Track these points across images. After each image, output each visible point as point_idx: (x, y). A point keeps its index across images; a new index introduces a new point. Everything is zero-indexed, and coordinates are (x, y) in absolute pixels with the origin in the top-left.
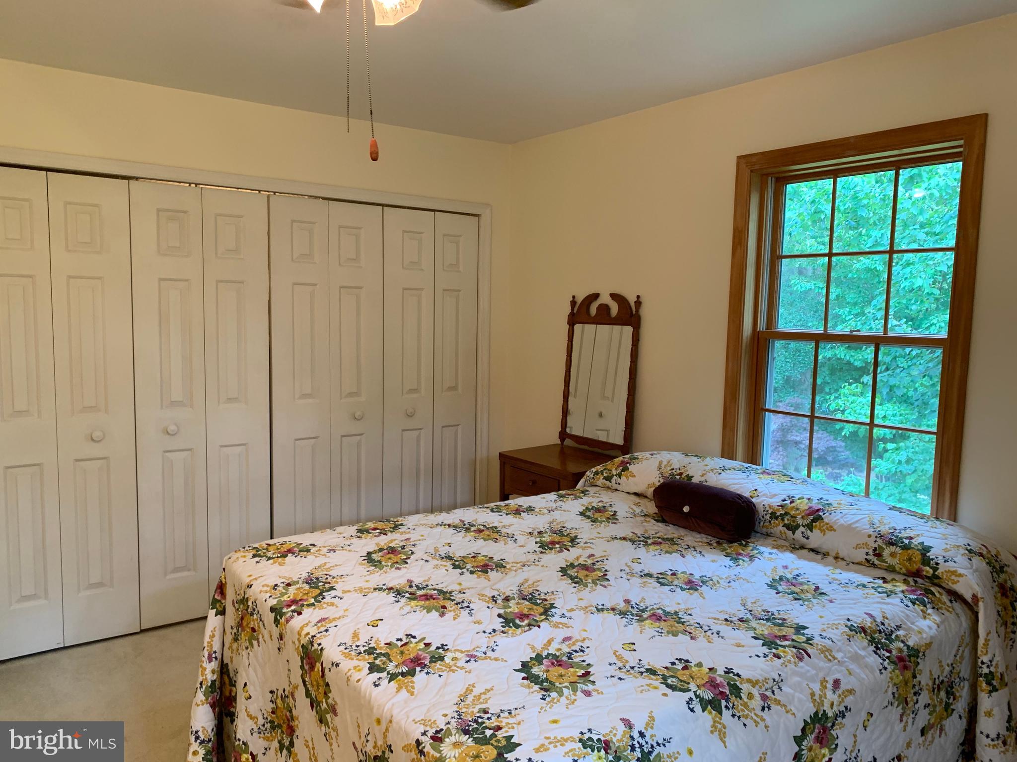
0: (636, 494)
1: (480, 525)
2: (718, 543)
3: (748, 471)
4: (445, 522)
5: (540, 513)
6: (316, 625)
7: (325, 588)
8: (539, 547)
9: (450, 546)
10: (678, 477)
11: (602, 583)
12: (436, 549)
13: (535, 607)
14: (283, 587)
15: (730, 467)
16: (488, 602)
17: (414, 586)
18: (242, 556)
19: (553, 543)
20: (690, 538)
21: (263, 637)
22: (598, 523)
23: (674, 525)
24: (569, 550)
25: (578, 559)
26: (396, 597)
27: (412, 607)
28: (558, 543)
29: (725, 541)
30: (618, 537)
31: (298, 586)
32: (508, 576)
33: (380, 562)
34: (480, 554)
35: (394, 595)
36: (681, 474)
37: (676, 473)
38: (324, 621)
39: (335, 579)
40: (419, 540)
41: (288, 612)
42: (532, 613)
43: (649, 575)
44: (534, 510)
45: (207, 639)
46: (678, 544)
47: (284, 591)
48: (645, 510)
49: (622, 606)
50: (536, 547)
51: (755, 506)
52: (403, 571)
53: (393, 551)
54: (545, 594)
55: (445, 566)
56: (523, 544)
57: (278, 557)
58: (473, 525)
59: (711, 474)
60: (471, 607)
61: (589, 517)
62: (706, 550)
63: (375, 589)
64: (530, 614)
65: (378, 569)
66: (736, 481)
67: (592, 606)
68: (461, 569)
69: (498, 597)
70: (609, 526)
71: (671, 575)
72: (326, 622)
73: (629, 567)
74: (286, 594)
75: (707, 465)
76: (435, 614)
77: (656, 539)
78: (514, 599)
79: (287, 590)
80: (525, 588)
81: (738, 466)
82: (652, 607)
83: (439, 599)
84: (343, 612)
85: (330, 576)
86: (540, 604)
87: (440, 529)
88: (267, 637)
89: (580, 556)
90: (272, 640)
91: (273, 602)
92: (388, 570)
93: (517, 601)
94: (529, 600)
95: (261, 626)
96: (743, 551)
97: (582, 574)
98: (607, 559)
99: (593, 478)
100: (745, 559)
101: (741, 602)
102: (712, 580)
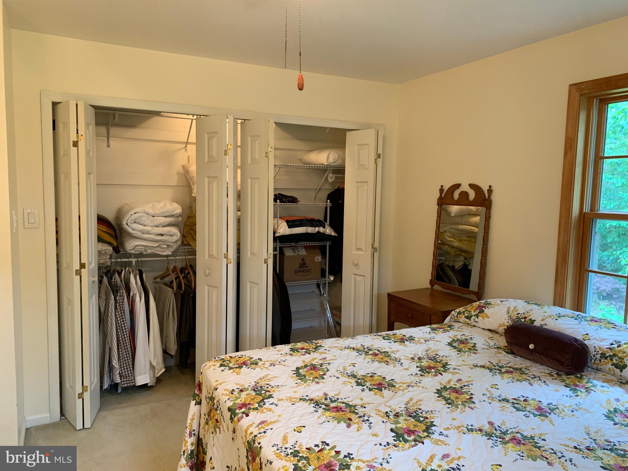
0: (490, 330)
1: (375, 350)
2: (557, 374)
3: (580, 318)
4: (351, 346)
5: (419, 342)
6: (258, 426)
7: (266, 395)
8: (419, 371)
9: (354, 366)
10: (523, 320)
11: (469, 405)
12: (345, 368)
13: (419, 424)
14: (238, 392)
15: (564, 314)
16: (383, 417)
17: (328, 398)
18: (213, 365)
19: (430, 368)
20: (536, 369)
21: (223, 427)
22: (463, 353)
23: (521, 357)
24: (442, 375)
25: (449, 382)
26: (315, 407)
27: (326, 417)
28: (434, 368)
29: (563, 373)
30: (479, 365)
31: (248, 392)
32: (398, 395)
33: (305, 376)
34: (375, 374)
35: (314, 405)
36: (525, 318)
37: (521, 317)
38: (264, 423)
39: (273, 389)
40: (333, 360)
41: (239, 413)
42: (417, 429)
43: (506, 400)
44: (414, 340)
45: (189, 421)
46: (526, 374)
47: (238, 395)
48: (497, 344)
49: (487, 427)
50: (417, 370)
51: (588, 348)
52: (321, 385)
53: (314, 368)
54: (426, 413)
55: (351, 383)
56: (407, 367)
57: (236, 368)
58: (370, 350)
59: (550, 319)
60: (371, 421)
61: (455, 348)
62: (549, 379)
63: (301, 399)
64: (415, 431)
65: (303, 382)
66: (571, 326)
67: (463, 426)
68: (363, 386)
69: (390, 413)
70: (471, 355)
71: (524, 401)
72: (265, 425)
73: (489, 391)
74: (239, 398)
75: (545, 312)
76: (343, 425)
77: (509, 369)
78: (403, 416)
79: (240, 395)
80: (411, 406)
81: (571, 314)
82: (511, 430)
83: (346, 411)
84: (277, 417)
85: (270, 386)
86: (423, 421)
87: (347, 351)
88: (225, 428)
89: (451, 380)
90: (228, 431)
91: (230, 404)
92: (310, 384)
93: (404, 418)
94: (414, 417)
95: (222, 420)
96: (579, 382)
97: (453, 396)
98: (472, 384)
99: (457, 316)
100: (582, 390)
101: (585, 430)
102: (557, 408)
